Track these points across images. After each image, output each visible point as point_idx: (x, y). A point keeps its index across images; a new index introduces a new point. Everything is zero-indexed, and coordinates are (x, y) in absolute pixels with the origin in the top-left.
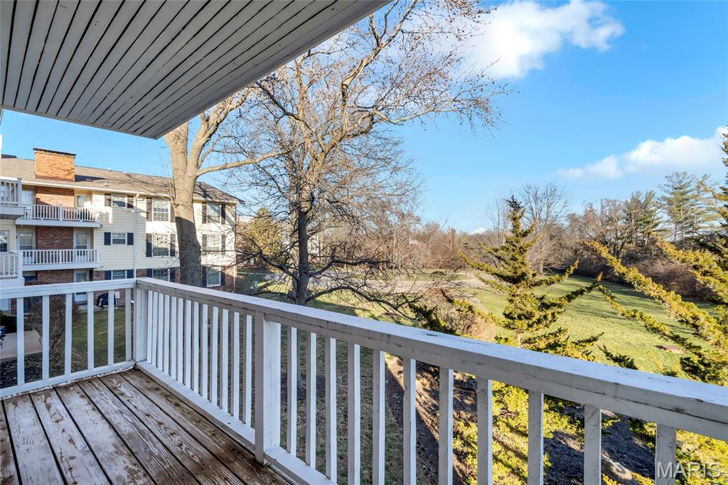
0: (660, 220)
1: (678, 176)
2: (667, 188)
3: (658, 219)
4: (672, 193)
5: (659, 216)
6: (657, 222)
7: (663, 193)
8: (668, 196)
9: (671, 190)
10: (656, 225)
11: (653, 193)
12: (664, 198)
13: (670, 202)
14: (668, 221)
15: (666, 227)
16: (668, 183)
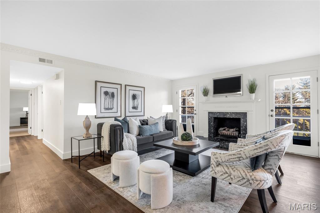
0: (298, 98)
3: (297, 97)
5: (298, 96)
6: (297, 98)
7: (299, 86)
8: (301, 87)
9: (302, 85)
10: (297, 100)
11: (294, 86)
14: (302, 98)
15: (301, 100)
16: (301, 82)
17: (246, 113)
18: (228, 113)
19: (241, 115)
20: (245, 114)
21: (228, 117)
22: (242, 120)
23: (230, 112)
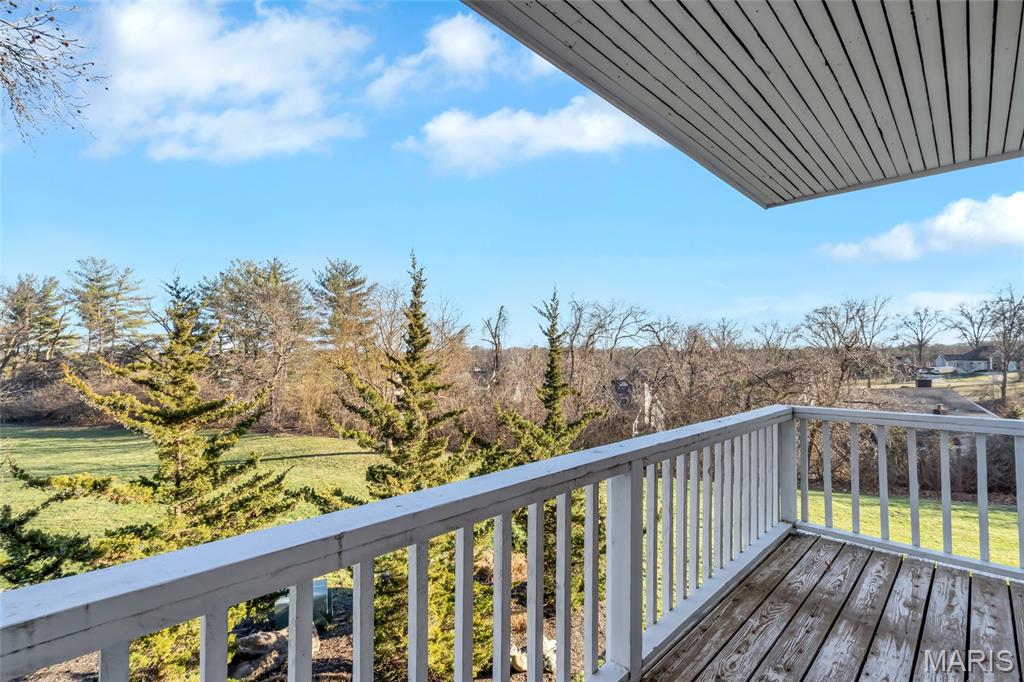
0: (66, 322)
1: (94, 262)
2: (79, 278)
4: (87, 286)
6: (60, 324)
7: (73, 283)
8: (80, 288)
9: (84, 280)
10: (61, 329)
11: (56, 279)
12: (76, 292)
13: (83, 299)
14: (79, 325)
15: (76, 332)
16: (80, 270)
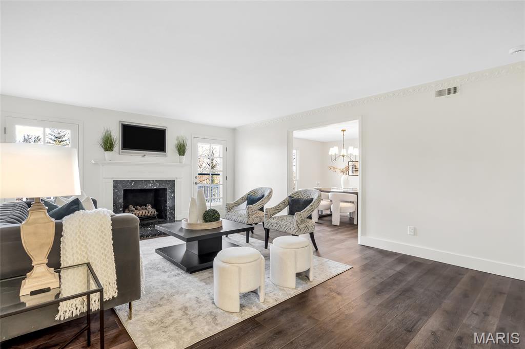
17: (174, 181)
18: (149, 182)
19: (167, 184)
20: (172, 183)
21: (150, 188)
22: (169, 191)
23: (153, 181)
